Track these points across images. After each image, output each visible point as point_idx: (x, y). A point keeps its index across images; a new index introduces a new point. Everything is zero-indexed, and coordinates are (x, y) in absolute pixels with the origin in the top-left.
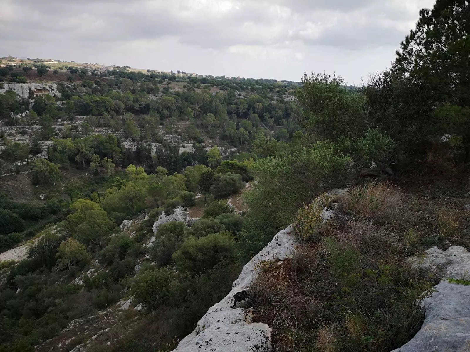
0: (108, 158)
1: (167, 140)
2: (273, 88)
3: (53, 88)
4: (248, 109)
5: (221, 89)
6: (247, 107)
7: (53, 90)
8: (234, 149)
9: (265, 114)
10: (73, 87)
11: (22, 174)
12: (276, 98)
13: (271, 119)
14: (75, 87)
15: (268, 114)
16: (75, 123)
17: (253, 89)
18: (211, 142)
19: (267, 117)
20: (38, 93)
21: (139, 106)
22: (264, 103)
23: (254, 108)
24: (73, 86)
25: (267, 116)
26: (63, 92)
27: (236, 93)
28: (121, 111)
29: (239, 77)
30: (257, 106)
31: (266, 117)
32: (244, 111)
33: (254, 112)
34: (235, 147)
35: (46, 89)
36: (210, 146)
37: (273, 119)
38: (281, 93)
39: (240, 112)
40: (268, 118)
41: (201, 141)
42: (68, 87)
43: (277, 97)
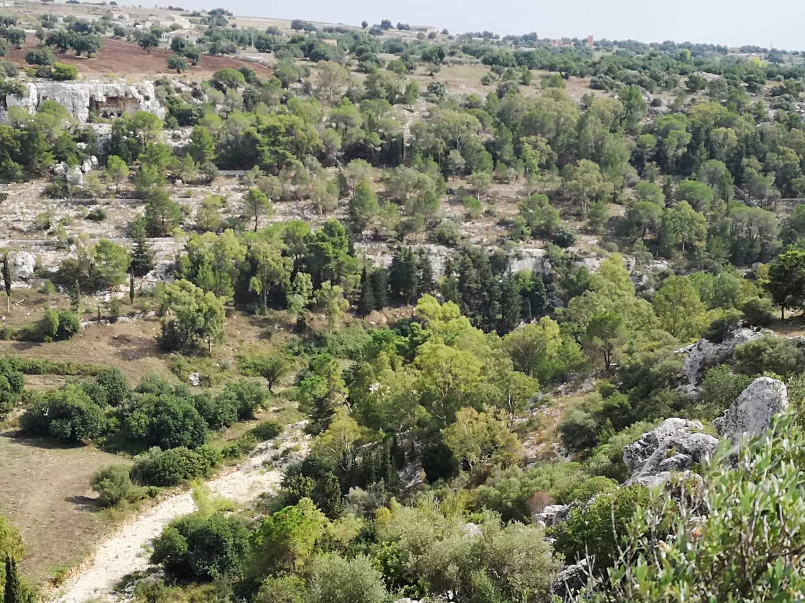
0: (332, 285)
1: (469, 237)
2: (758, 79)
3: (146, 94)
4: (691, 147)
5: (595, 86)
6: (688, 138)
7: (147, 98)
8: (663, 265)
9: (745, 161)
10: (191, 89)
11: (122, 322)
12: (772, 113)
13: (765, 176)
14: (195, 89)
15: (754, 160)
16: (219, 189)
17: (694, 85)
18: (593, 245)
19: (753, 170)
20: (107, 108)
21: (380, 141)
22: (739, 127)
23: (709, 143)
24: (190, 86)
25: (752, 165)
26: (171, 103)
27: (644, 98)
28: (333, 155)
29: (591, 37)
30: (721, 137)
31: (749, 169)
32: (680, 152)
33: (712, 156)
34: (668, 258)
35: (130, 96)
36: (594, 254)
37: (772, 177)
38: (787, 95)
39: (670, 153)
40: (755, 172)
41: (564, 241)
42: (178, 90)
43: (776, 107)
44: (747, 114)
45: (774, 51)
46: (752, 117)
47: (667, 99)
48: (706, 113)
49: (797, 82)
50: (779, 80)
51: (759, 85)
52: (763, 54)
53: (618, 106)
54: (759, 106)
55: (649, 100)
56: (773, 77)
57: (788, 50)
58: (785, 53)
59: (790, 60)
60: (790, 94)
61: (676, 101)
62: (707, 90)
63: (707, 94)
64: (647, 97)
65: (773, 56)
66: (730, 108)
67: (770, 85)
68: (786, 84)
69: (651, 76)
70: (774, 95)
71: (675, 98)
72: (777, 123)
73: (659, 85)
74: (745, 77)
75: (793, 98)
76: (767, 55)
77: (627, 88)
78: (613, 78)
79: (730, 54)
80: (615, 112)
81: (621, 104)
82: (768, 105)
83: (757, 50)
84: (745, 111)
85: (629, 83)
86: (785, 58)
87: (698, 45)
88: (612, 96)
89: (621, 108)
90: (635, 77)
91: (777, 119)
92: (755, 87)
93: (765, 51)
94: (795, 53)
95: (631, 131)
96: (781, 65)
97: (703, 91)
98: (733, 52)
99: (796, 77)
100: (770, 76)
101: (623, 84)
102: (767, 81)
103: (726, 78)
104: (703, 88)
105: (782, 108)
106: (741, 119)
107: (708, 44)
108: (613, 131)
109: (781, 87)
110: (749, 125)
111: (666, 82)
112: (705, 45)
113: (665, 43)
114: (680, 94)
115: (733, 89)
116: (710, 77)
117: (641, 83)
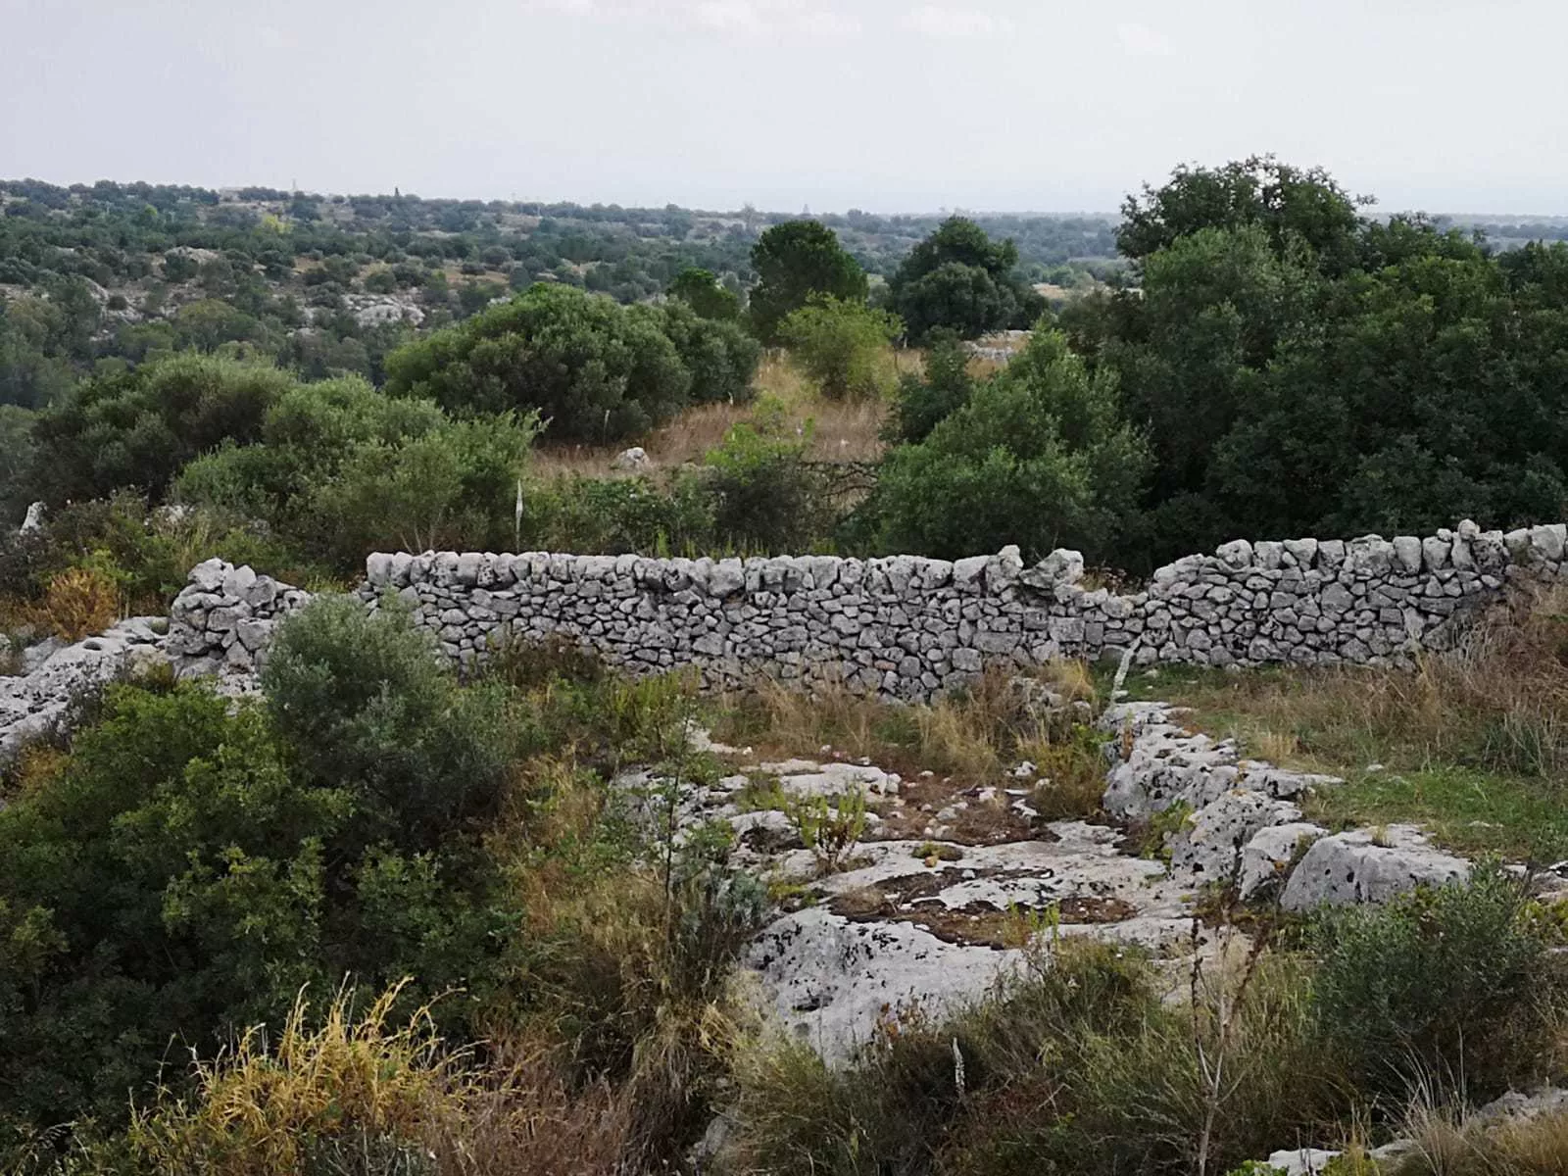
44: (271, 318)
45: (299, 196)
46: (279, 320)
47: (134, 296)
48: (202, 319)
49: (346, 260)
50: (316, 258)
51: (284, 267)
52: (280, 204)
53: (51, 310)
54: (290, 304)
55: (102, 298)
56: (307, 251)
57: (324, 194)
58: (318, 199)
59: (331, 213)
60: (336, 280)
61: (149, 299)
62: (200, 278)
63: (200, 286)
64: (100, 294)
65: (302, 206)
66: (243, 308)
67: (302, 267)
68: (327, 265)
69: (102, 259)
70: (310, 284)
71: (146, 293)
72: (319, 330)
73: (117, 273)
74: (260, 255)
75: (342, 289)
76: (289, 204)
77: (63, 279)
78: (35, 263)
79: (222, 205)
80: (48, 322)
81: (57, 308)
82: (303, 300)
83: (269, 195)
84: (267, 312)
85: (64, 271)
86: (321, 209)
87: (161, 188)
88: (38, 295)
89: (58, 313)
90: (72, 259)
91: (319, 322)
92: (279, 270)
93: (284, 196)
94: (338, 200)
95: (79, 353)
96: (316, 223)
97: (193, 280)
98: (227, 200)
99: (342, 254)
100: (301, 249)
101: (53, 273)
102: (296, 259)
103: (229, 257)
104: (192, 276)
105: (326, 304)
106: (261, 325)
107: (180, 185)
108: (49, 354)
109: (320, 270)
110: (277, 335)
111: (128, 267)
112: (174, 188)
113: (100, 185)
114: (156, 288)
115: (243, 275)
116: (202, 255)
117: (85, 270)
